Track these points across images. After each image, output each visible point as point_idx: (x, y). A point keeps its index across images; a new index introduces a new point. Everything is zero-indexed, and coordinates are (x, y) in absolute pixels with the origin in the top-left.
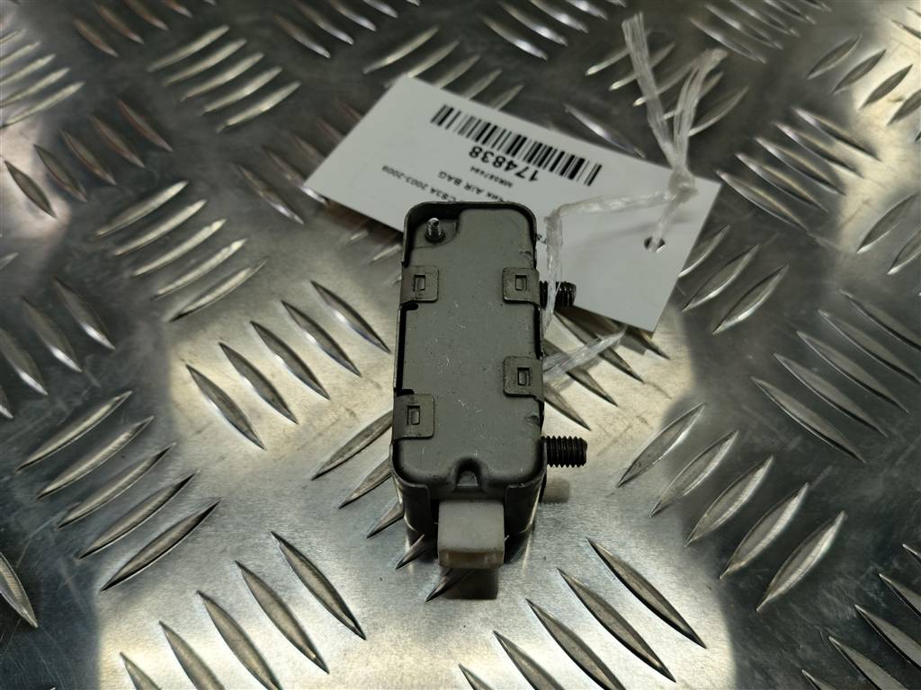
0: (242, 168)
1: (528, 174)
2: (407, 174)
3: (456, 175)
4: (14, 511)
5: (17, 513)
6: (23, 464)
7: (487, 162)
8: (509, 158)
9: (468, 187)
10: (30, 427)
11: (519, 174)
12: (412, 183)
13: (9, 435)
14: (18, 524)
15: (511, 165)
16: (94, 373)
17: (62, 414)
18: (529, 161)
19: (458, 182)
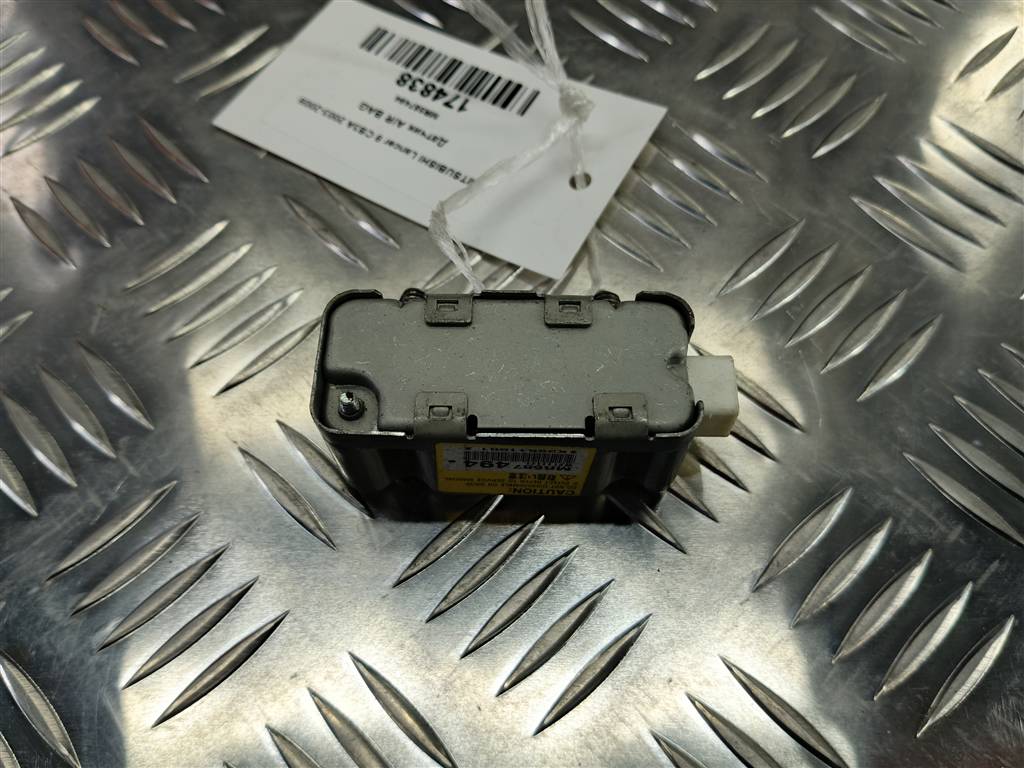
0: (294, 205)
1: (457, 104)
2: (325, 106)
3: (376, 105)
4: (45, 630)
5: (47, 633)
6: (53, 573)
7: (415, 90)
8: (439, 85)
9: (389, 120)
10: (59, 527)
11: (447, 104)
12: (329, 116)
13: (35, 537)
14: (52, 646)
15: (441, 93)
16: (130, 459)
17: (95, 511)
18: (461, 89)
19: (379, 114)
